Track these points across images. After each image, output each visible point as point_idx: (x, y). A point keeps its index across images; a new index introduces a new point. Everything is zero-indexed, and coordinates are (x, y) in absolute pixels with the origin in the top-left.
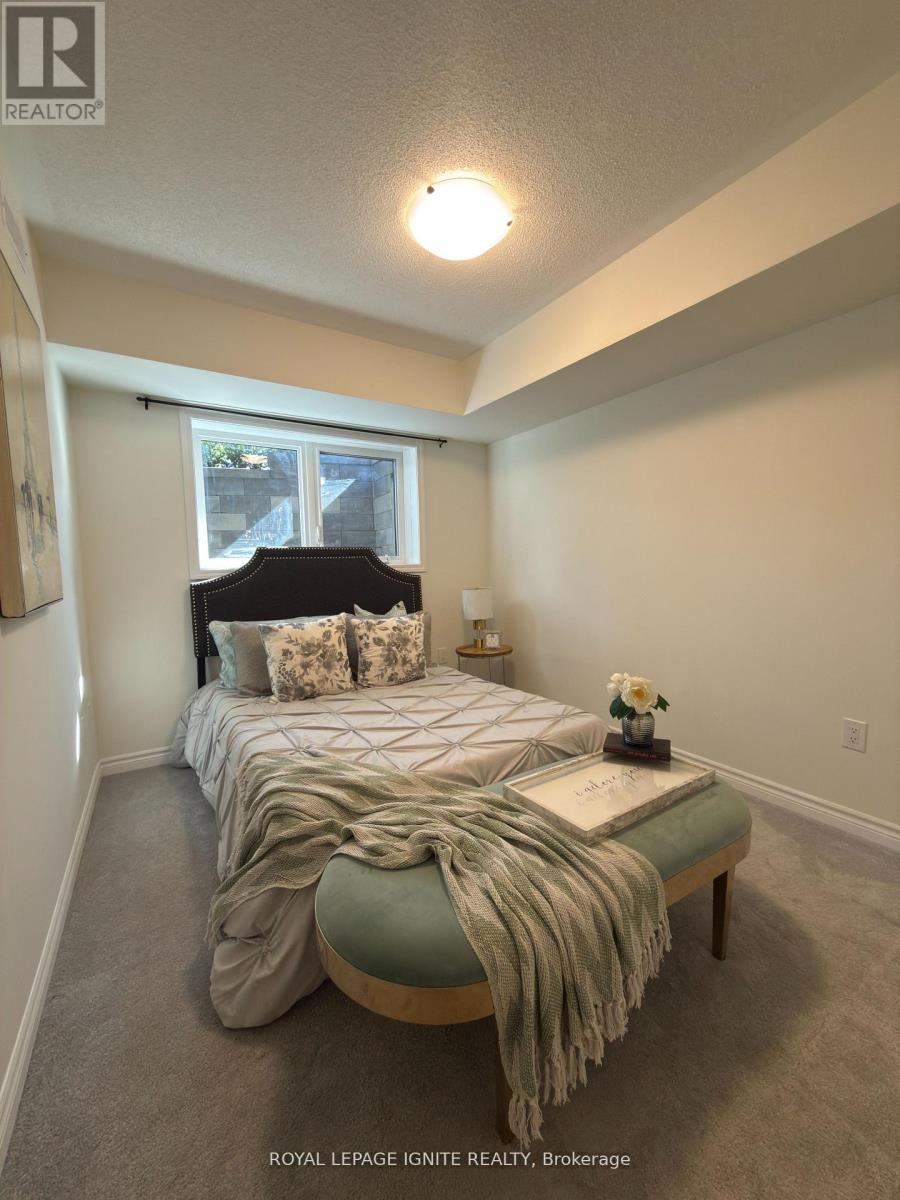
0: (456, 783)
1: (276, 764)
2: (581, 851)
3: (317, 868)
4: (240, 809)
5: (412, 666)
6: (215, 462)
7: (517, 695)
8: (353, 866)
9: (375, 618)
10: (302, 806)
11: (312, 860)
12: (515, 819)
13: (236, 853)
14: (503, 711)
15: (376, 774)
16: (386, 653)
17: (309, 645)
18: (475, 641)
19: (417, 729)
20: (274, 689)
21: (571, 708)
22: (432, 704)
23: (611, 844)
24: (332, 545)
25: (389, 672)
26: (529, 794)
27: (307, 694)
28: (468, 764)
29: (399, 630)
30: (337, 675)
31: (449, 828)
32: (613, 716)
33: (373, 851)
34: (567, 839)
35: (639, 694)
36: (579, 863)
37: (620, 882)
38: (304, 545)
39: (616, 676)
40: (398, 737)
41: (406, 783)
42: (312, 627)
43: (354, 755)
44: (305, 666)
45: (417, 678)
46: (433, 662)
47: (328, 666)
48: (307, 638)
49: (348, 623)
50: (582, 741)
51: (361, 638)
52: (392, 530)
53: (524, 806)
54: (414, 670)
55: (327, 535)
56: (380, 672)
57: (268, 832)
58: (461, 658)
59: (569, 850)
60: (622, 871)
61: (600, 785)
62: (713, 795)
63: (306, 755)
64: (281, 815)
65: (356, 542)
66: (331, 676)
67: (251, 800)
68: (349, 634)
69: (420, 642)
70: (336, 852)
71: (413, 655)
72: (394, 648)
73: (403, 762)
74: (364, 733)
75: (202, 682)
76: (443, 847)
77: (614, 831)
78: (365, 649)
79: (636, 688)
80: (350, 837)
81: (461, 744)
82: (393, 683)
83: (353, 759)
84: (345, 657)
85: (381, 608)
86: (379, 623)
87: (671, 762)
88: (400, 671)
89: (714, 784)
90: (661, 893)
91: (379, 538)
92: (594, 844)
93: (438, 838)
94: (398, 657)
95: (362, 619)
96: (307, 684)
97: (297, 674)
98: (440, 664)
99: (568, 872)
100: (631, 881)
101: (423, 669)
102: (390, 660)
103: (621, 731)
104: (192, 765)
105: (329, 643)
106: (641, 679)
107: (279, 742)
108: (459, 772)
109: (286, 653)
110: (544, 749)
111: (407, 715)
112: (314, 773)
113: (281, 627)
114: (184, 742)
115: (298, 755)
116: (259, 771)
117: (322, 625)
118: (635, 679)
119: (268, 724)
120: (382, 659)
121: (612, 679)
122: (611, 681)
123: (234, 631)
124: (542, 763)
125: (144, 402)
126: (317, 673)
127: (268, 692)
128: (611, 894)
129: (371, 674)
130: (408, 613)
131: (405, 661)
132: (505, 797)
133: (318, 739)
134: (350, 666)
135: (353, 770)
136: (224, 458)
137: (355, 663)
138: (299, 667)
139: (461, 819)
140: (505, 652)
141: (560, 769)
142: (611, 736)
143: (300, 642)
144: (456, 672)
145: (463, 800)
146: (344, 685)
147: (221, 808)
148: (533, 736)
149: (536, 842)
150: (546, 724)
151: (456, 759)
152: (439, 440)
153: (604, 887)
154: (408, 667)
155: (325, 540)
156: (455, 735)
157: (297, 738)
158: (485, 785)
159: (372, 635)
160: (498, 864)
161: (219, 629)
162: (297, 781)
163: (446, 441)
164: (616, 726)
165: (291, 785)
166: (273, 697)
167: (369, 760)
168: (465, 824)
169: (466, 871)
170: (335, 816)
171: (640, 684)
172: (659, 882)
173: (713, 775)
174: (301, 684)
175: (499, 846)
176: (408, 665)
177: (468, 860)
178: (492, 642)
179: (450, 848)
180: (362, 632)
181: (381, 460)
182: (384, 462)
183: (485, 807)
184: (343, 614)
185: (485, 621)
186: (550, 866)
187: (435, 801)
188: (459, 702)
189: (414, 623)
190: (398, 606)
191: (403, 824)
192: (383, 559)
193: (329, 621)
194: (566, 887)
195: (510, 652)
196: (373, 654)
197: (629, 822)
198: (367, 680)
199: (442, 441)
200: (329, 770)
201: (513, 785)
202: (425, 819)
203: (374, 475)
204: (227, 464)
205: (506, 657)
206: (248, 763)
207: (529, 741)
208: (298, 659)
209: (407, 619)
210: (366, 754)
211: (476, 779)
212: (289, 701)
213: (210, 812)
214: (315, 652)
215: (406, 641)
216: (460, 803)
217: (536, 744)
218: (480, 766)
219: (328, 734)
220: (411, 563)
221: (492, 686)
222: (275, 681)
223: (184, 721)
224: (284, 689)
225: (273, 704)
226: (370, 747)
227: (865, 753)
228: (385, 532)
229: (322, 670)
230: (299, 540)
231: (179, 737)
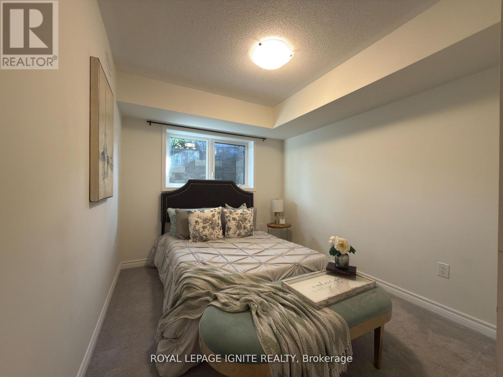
0: (261, 279)
1: (189, 266)
2: (313, 311)
3: (202, 311)
4: (174, 284)
5: (248, 230)
6: (174, 146)
7: (292, 244)
8: (217, 311)
9: (233, 210)
10: (198, 284)
11: (200, 307)
12: (285, 296)
13: (170, 303)
14: (284, 251)
15: (228, 273)
16: (237, 224)
17: (206, 219)
18: (276, 221)
19: (247, 256)
20: (191, 236)
21: (314, 251)
22: (255, 246)
23: (327, 310)
24: (218, 179)
25: (238, 232)
26: (292, 286)
27: (204, 239)
28: (267, 272)
29: (243, 215)
30: (217, 232)
31: (257, 297)
32: (331, 255)
33: (224, 304)
34: (307, 306)
35: (342, 245)
36: (311, 316)
37: (329, 326)
38: (207, 179)
39: (332, 237)
41: (241, 278)
42: (208, 212)
43: (221, 265)
44: (204, 228)
45: (250, 235)
46: (257, 228)
47: (213, 228)
48: (205, 217)
49: (222, 211)
50: (317, 265)
51: (227, 217)
52: (242, 174)
53: (290, 290)
54: (248, 232)
55: (216, 174)
56: (234, 232)
57: (183, 294)
58: (270, 228)
59: (308, 310)
60: (330, 321)
61: (323, 284)
62: (375, 292)
63: (201, 264)
64: (189, 287)
65: (228, 178)
66: (214, 232)
67: (178, 281)
68: (223, 216)
69: (252, 220)
70: (210, 304)
71: (248, 225)
72: (241, 222)
73: (240, 269)
74: (225, 256)
75: (163, 232)
76: (253, 305)
77: (328, 304)
78: (228, 222)
79: (341, 243)
80: (216, 298)
81: (265, 263)
82: (240, 237)
83: (220, 267)
84: (220, 225)
85: (236, 206)
86: (235, 211)
87: (357, 277)
88: (243, 232)
89: (375, 287)
90: (348, 334)
91: (237, 177)
92: (319, 309)
93: (252, 301)
94: (242, 226)
95: (228, 210)
96: (204, 235)
97: (200, 231)
98: (260, 230)
99: (306, 320)
100: (334, 326)
101: (252, 232)
102: (239, 227)
103: (334, 262)
104: (156, 267)
105: (214, 219)
106: (343, 239)
107: (191, 258)
108: (263, 274)
109: (197, 222)
110: (301, 267)
111: (244, 250)
112: (204, 271)
113: (195, 211)
114: (154, 257)
115: (198, 263)
116: (182, 269)
117: (212, 211)
118: (340, 239)
119: (187, 251)
120: (235, 226)
121: (331, 238)
122: (330, 240)
123: (177, 212)
124: (300, 273)
125: (149, 123)
126: (208, 231)
128: (325, 331)
129: (231, 233)
130: (247, 208)
131: (245, 228)
132: (282, 287)
133: (206, 258)
134: (222, 229)
135: (219, 271)
136: (178, 144)
137: (225, 228)
138: (201, 228)
139: (262, 294)
140: (288, 226)
141: (307, 276)
142: (330, 264)
143: (202, 218)
144: (267, 234)
145: (263, 286)
146: (219, 236)
147: (166, 285)
148: (296, 262)
149: (293, 306)
150: (302, 257)
151: (262, 269)
153: (322, 328)
154: (246, 231)
155: (215, 177)
156: (263, 259)
157: (198, 257)
158: (274, 281)
159: (232, 216)
160: (276, 313)
161: (171, 211)
162: (196, 274)
163: (266, 139)
164: (332, 259)
165: (194, 275)
166: (190, 240)
167: (226, 267)
168: (264, 296)
169: (262, 316)
170: (210, 289)
171: (343, 241)
172: (347, 328)
173: (375, 283)
174: (202, 235)
175: (277, 306)
177: (263, 311)
178: (282, 222)
179: (256, 305)
180: (227, 215)
181: (240, 146)
183: (273, 290)
184: (220, 207)
185: (280, 213)
186: (299, 316)
187: (252, 286)
188: (267, 246)
189: (249, 212)
190: (243, 205)
191: (238, 294)
192: (238, 185)
193: (215, 209)
194: (305, 326)
195: (290, 226)
196: (232, 224)
197: (335, 300)
198: (229, 235)
199: (264, 139)
200: (210, 270)
201: (285, 281)
202: (247, 293)
203: (237, 152)
204: (179, 147)
205: (288, 228)
206: (178, 265)
207: (294, 264)
208: (201, 225)
209: (247, 211)
210: (225, 265)
211: (270, 277)
212: (197, 242)
213: (162, 286)
214: (209, 222)
215: (245, 219)
216: (263, 287)
217: (297, 265)
218: (272, 273)
219: (211, 256)
220: (250, 188)
221: (281, 240)
222: (191, 233)
223: (155, 248)
224: (195, 237)
225: (190, 243)
226: (227, 262)
227: (449, 279)
228: (240, 175)
229: (211, 229)
230: (205, 177)
231: (152, 255)
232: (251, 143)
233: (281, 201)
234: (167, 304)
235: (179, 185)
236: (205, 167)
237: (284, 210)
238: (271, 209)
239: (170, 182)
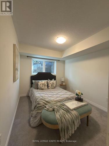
0: (58, 102)
3: (42, 110)
4: (34, 102)
7: (66, 91)
8: (46, 111)
12: (64, 107)
14: (64, 93)
15: (49, 100)
19: (54, 95)
22: (56, 92)
23: (74, 111)
24: (46, 72)
26: (66, 104)
27: (42, 89)
29: (53, 82)
31: (56, 107)
32: (76, 95)
33: (48, 109)
35: (79, 93)
37: (74, 115)
38: (43, 72)
39: (77, 91)
40: (52, 95)
41: (52, 101)
43: (47, 97)
44: (42, 86)
47: (45, 86)
48: (43, 83)
55: (46, 70)
57: (37, 105)
58: (60, 86)
59: (69, 111)
63: (42, 97)
64: (39, 104)
65: (49, 72)
67: (36, 102)
68: (47, 83)
70: (44, 109)
73: (52, 99)
74: (48, 95)
75: (31, 87)
76: (55, 109)
77: (75, 109)
80: (45, 107)
81: (59, 97)
84: (47, 85)
85: (51, 80)
87: (83, 101)
88: (53, 87)
92: (72, 111)
95: (49, 81)
98: (58, 86)
101: (55, 87)
102: (52, 86)
105: (45, 84)
106: (79, 91)
107: (39, 95)
109: (40, 85)
111: (53, 93)
113: (40, 81)
116: (37, 98)
119: (38, 93)
123: (35, 82)
124: (68, 100)
127: (38, 89)
130: (54, 80)
133: (43, 95)
135: (46, 99)
139: (58, 106)
142: (76, 97)
144: (60, 88)
146: (46, 88)
148: (67, 97)
149: (65, 110)
150: (69, 95)
151: (58, 99)
156: (58, 96)
157: (41, 95)
158: (61, 102)
160: (61, 112)
161: (33, 81)
162: (40, 100)
170: (44, 104)
172: (79, 116)
175: (61, 110)
177: (58, 111)
180: (49, 82)
183: (60, 105)
184: (47, 80)
186: (67, 113)
189: (55, 82)
191: (51, 106)
192: (52, 74)
193: (45, 81)
194: (68, 115)
195: (66, 85)
196: (50, 85)
198: (49, 88)
199: (59, 60)
201: (64, 103)
202: (54, 106)
203: (51, 64)
208: (42, 85)
213: (31, 102)
215: (54, 84)
216: (58, 104)
218: (60, 100)
219: (45, 95)
220: (55, 74)
223: (29, 91)
224: (40, 89)
225: (38, 90)
228: (52, 70)
231: (28, 93)
232: (56, 62)
233: (64, 78)
234: (33, 108)
235: (36, 74)
237: (64, 81)
238: (61, 80)
239: (33, 73)
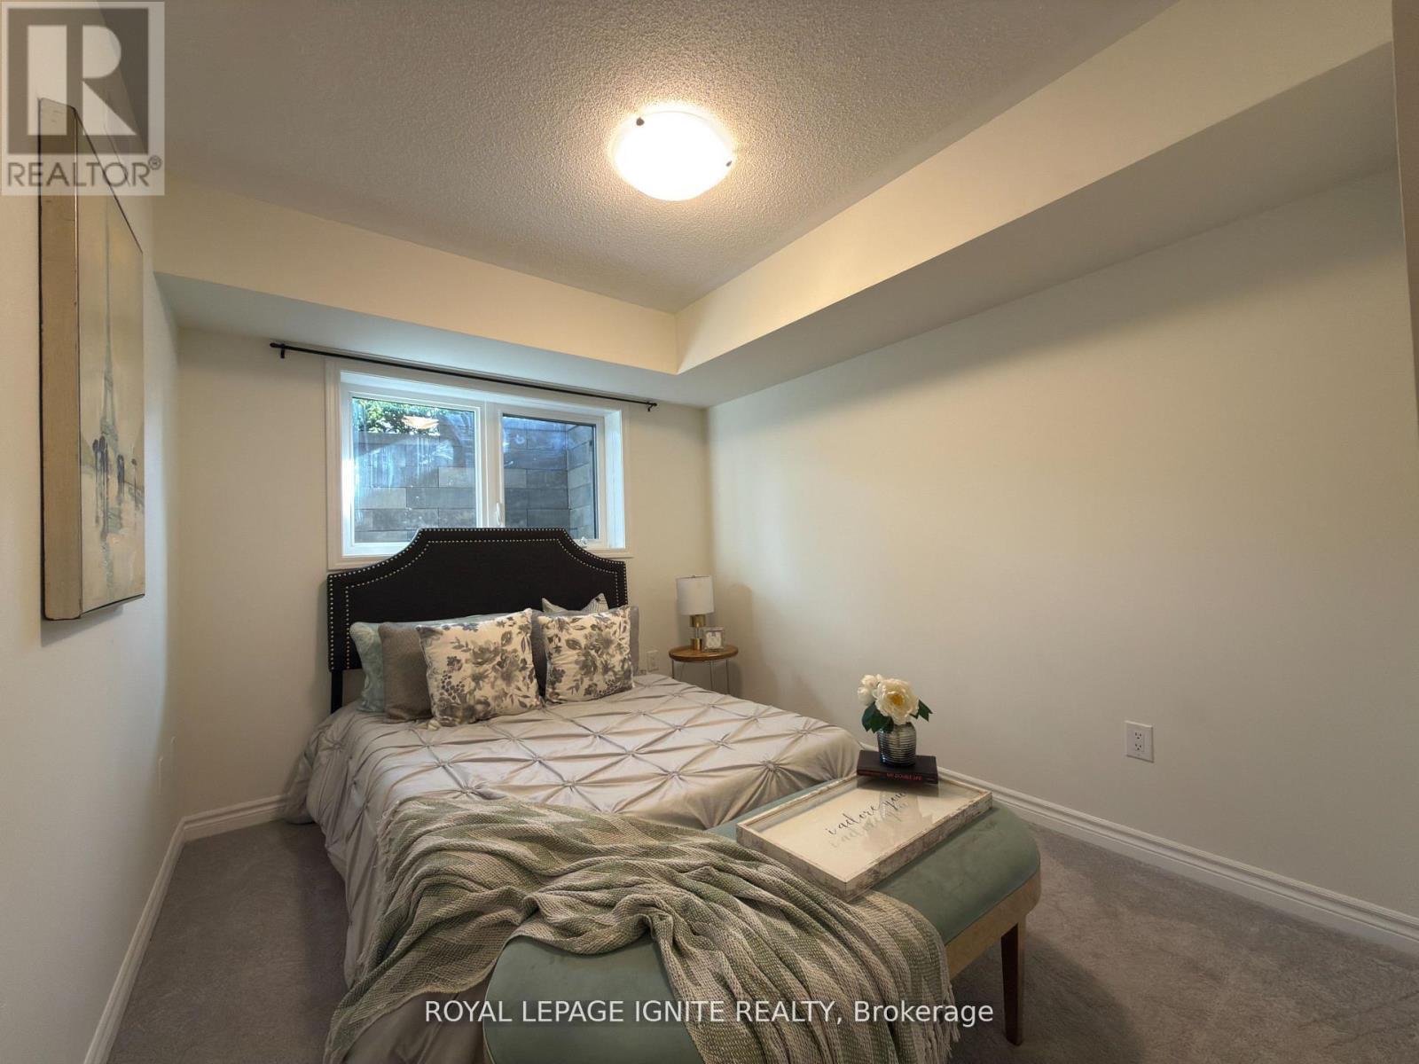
0: (675, 826)
1: (432, 811)
2: (842, 911)
3: (488, 959)
4: (381, 877)
5: (615, 674)
6: (370, 426)
7: (748, 707)
8: (541, 956)
9: (569, 615)
10: (468, 869)
11: (480, 947)
12: (753, 871)
13: (372, 944)
14: (731, 728)
15: (569, 819)
16: (583, 658)
17: (483, 651)
18: (694, 642)
19: (622, 755)
20: (435, 709)
21: (813, 720)
22: (642, 723)
23: (877, 898)
24: (515, 526)
25: (587, 682)
26: (771, 836)
27: (478, 715)
28: (690, 800)
29: (600, 629)
30: (519, 689)
31: (669, 889)
32: (867, 729)
33: (566, 929)
34: (822, 895)
35: (896, 699)
36: (840, 928)
37: (893, 951)
38: (480, 525)
39: (867, 679)
40: (600, 767)
41: (610, 829)
42: (487, 628)
43: (542, 794)
44: (477, 678)
45: (622, 690)
46: (641, 667)
47: (508, 678)
48: (481, 643)
49: (534, 622)
50: (829, 762)
51: (551, 640)
52: (589, 508)
53: (765, 852)
54: (618, 680)
55: (509, 512)
56: (574, 684)
57: (418, 912)
58: (676, 663)
59: (825, 909)
60: (893, 935)
61: (856, 818)
62: (993, 824)
63: (476, 798)
64: (439, 885)
65: (546, 522)
66: (512, 690)
67: (397, 864)
68: (536, 638)
69: (625, 643)
70: (515, 934)
71: (616, 660)
72: (593, 652)
73: (606, 801)
74: (551, 764)
75: (337, 703)
76: (662, 917)
77: (880, 879)
78: (554, 655)
79: (893, 693)
80: (534, 912)
81: (680, 774)
82: (592, 696)
83: (539, 800)
84: (530, 665)
85: (576, 603)
86: (574, 621)
87: (940, 785)
88: (600, 681)
89: (991, 810)
90: (943, 962)
91: (574, 517)
92: (856, 899)
93: (654, 906)
94: (598, 663)
95: (552, 617)
96: (479, 702)
97: (466, 690)
98: (650, 671)
99: (826, 941)
100: (906, 947)
101: (628, 678)
102: (588, 667)
103: (877, 750)
104: (316, 821)
105: (509, 648)
106: (897, 682)
107: (439, 781)
108: (679, 810)
109: (453, 662)
110: (782, 773)
111: (610, 737)
112: (486, 822)
113: (447, 628)
114: (307, 787)
115: (464, 797)
116: (410, 823)
117: (501, 624)
118: (889, 681)
119: (423, 757)
120: (577, 667)
121: (863, 682)
122: (862, 685)
123: (383, 635)
124: (783, 793)
125: (279, 350)
126: (493, 687)
127: (426, 715)
128: (883, 968)
129: (563, 687)
130: (610, 608)
131: (606, 669)
132: (738, 842)
133: (491, 775)
134: (537, 676)
135: (539, 815)
136: (381, 421)
137: (543, 674)
138: (469, 679)
139: (684, 875)
140: (729, 653)
141: (806, 800)
142: (865, 754)
143: (471, 646)
144: (671, 681)
145: (685, 849)
146: (527, 701)
147: (353, 879)
148: (770, 759)
149: (783, 902)
150: (783, 742)
151: (673, 795)
152: (648, 403)
153: (873, 959)
154: (610, 676)
155: (506, 520)
156: (672, 761)
157: (465, 776)
158: (712, 827)
159: (564, 636)
160: (735, 936)
161: (365, 632)
162: (462, 835)
163: (655, 405)
164: (870, 742)
165: (455, 841)
166: (432, 721)
167: (559, 800)
168: (689, 883)
169: (693, 950)
170: (514, 882)
171: (897, 688)
172: (940, 944)
173: (990, 799)
174: (472, 702)
175: (736, 910)
176: (611, 673)
177: (695, 934)
178: (713, 641)
179: (670, 918)
180: (550, 632)
181: (578, 424)
182: (581, 427)
183: (714, 857)
184: (528, 611)
185: (704, 616)
186: (804, 935)
187: (648, 852)
188: (676, 718)
189: (617, 620)
190: (598, 600)
191: (607, 887)
192: (579, 542)
193: (510, 619)
194: (826, 964)
195: (736, 653)
196: (567, 661)
197: (896, 866)
198: (558, 694)
199: (650, 404)
200: (507, 816)
201: (748, 825)
202: (636, 878)
203: (569, 442)
204: (384, 429)
205: (731, 660)
206: (395, 812)
207: (765, 765)
208: (468, 669)
209: (610, 616)
210: (557, 792)
211: (697, 815)
212: (454, 725)
213: (337, 884)
214: (491, 660)
215: (608, 643)
216: (682, 854)
217: (774, 769)
218: (705, 801)
219: (506, 768)
220: (613, 547)
221: (716, 697)
222: (436, 699)
223: (309, 757)
224: (448, 710)
225: (432, 731)
226: (561, 782)
227: (1152, 762)
228: (581, 511)
229: (500, 682)
230: (473, 520)
231: (301, 782)
232: (614, 417)
233: (708, 581)
234: (359, 947)
235: (389, 548)
236: (471, 490)
237: (715, 609)
238: (679, 604)
239: (356, 541)
